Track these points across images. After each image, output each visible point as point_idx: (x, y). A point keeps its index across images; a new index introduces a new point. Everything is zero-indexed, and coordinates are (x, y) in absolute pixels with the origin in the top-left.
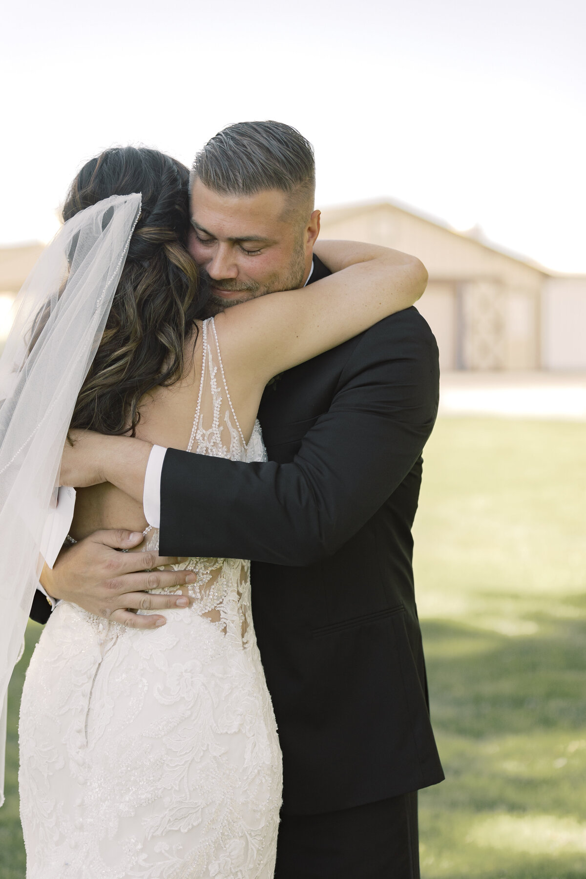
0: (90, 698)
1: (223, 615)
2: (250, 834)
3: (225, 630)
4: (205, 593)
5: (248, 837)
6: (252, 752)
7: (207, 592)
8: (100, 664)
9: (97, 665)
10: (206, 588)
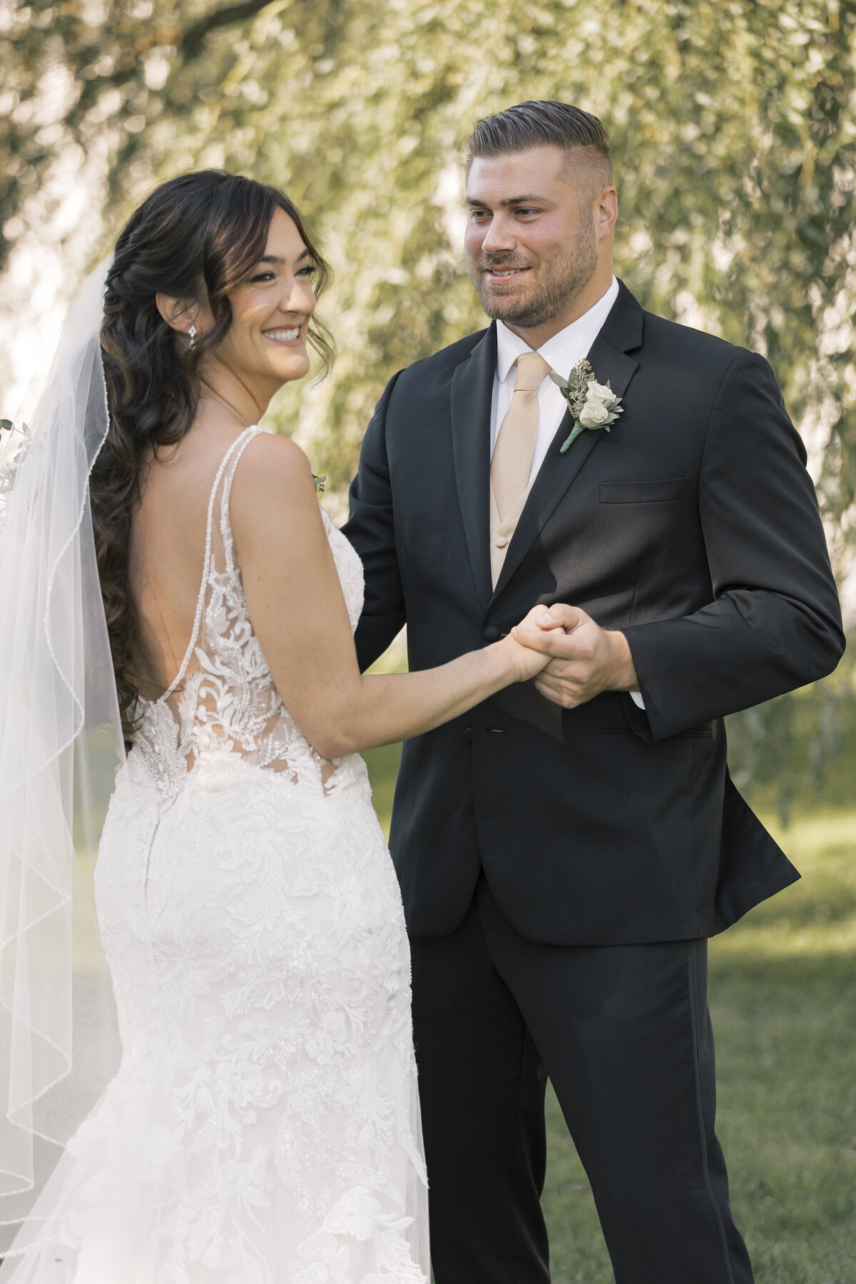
0: (148, 866)
1: (290, 763)
2: (349, 1006)
3: (295, 780)
4: (262, 742)
5: (347, 1008)
6: (341, 914)
7: (265, 741)
8: (157, 826)
9: (154, 827)
10: (262, 737)
